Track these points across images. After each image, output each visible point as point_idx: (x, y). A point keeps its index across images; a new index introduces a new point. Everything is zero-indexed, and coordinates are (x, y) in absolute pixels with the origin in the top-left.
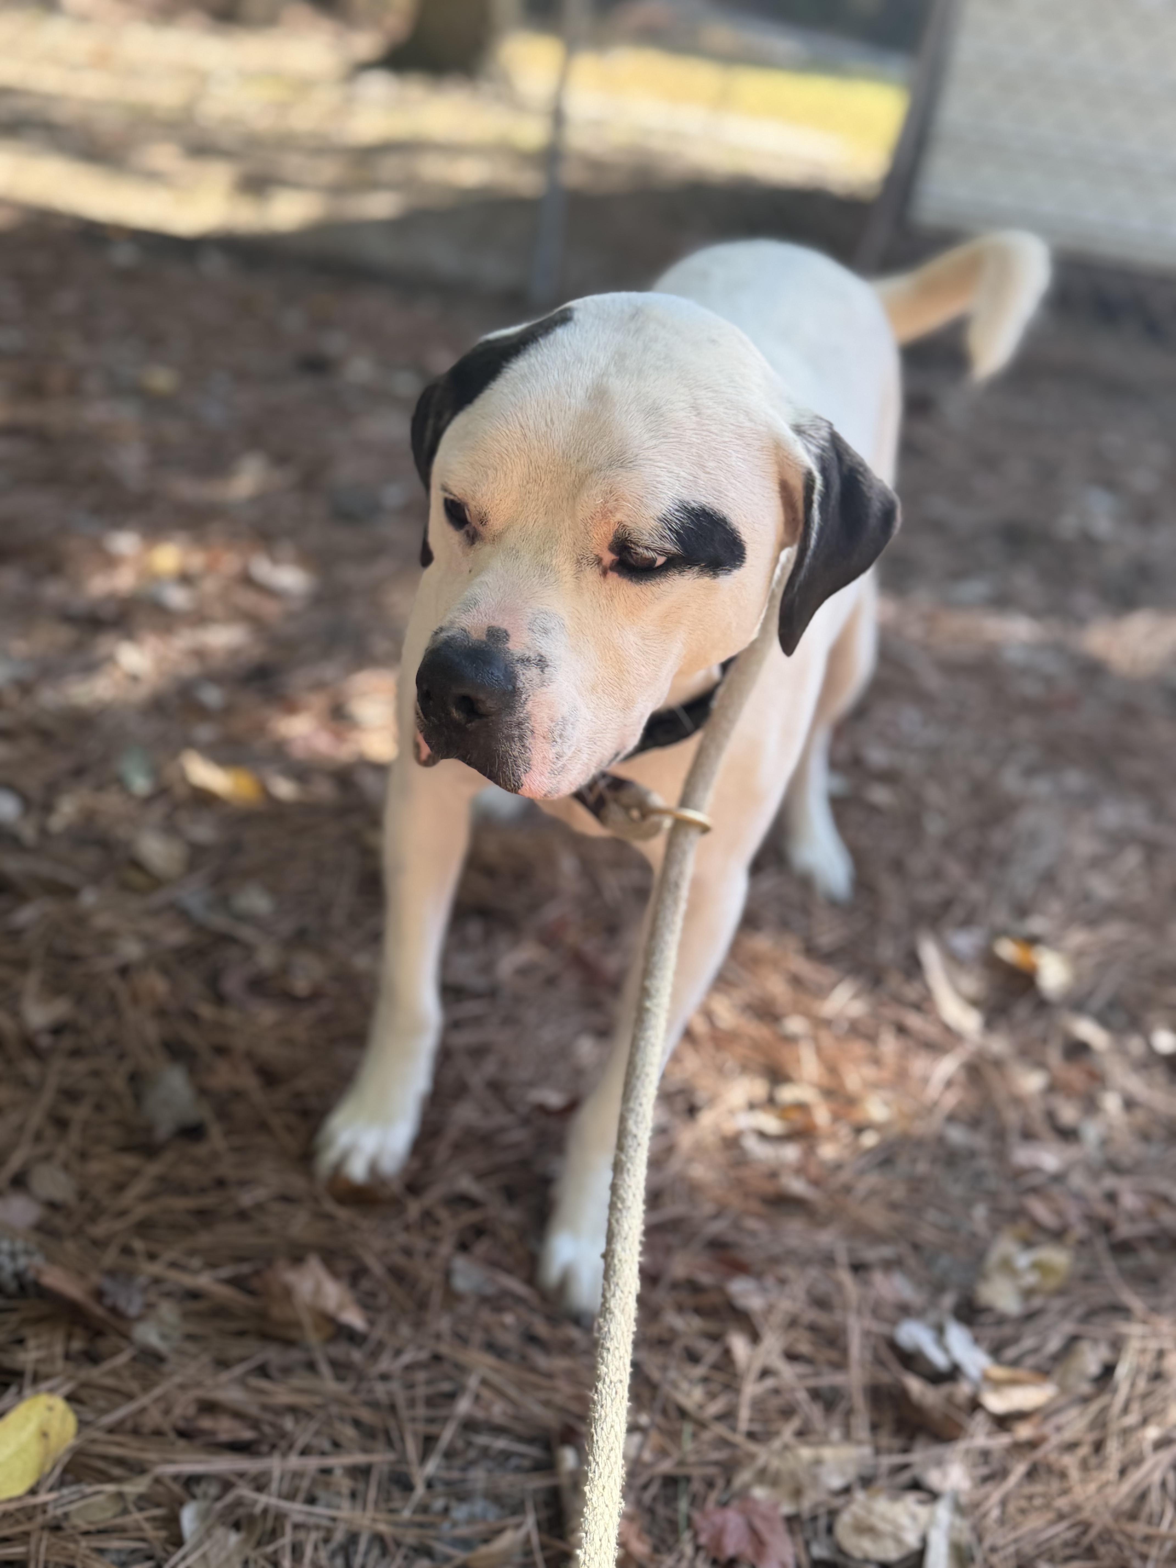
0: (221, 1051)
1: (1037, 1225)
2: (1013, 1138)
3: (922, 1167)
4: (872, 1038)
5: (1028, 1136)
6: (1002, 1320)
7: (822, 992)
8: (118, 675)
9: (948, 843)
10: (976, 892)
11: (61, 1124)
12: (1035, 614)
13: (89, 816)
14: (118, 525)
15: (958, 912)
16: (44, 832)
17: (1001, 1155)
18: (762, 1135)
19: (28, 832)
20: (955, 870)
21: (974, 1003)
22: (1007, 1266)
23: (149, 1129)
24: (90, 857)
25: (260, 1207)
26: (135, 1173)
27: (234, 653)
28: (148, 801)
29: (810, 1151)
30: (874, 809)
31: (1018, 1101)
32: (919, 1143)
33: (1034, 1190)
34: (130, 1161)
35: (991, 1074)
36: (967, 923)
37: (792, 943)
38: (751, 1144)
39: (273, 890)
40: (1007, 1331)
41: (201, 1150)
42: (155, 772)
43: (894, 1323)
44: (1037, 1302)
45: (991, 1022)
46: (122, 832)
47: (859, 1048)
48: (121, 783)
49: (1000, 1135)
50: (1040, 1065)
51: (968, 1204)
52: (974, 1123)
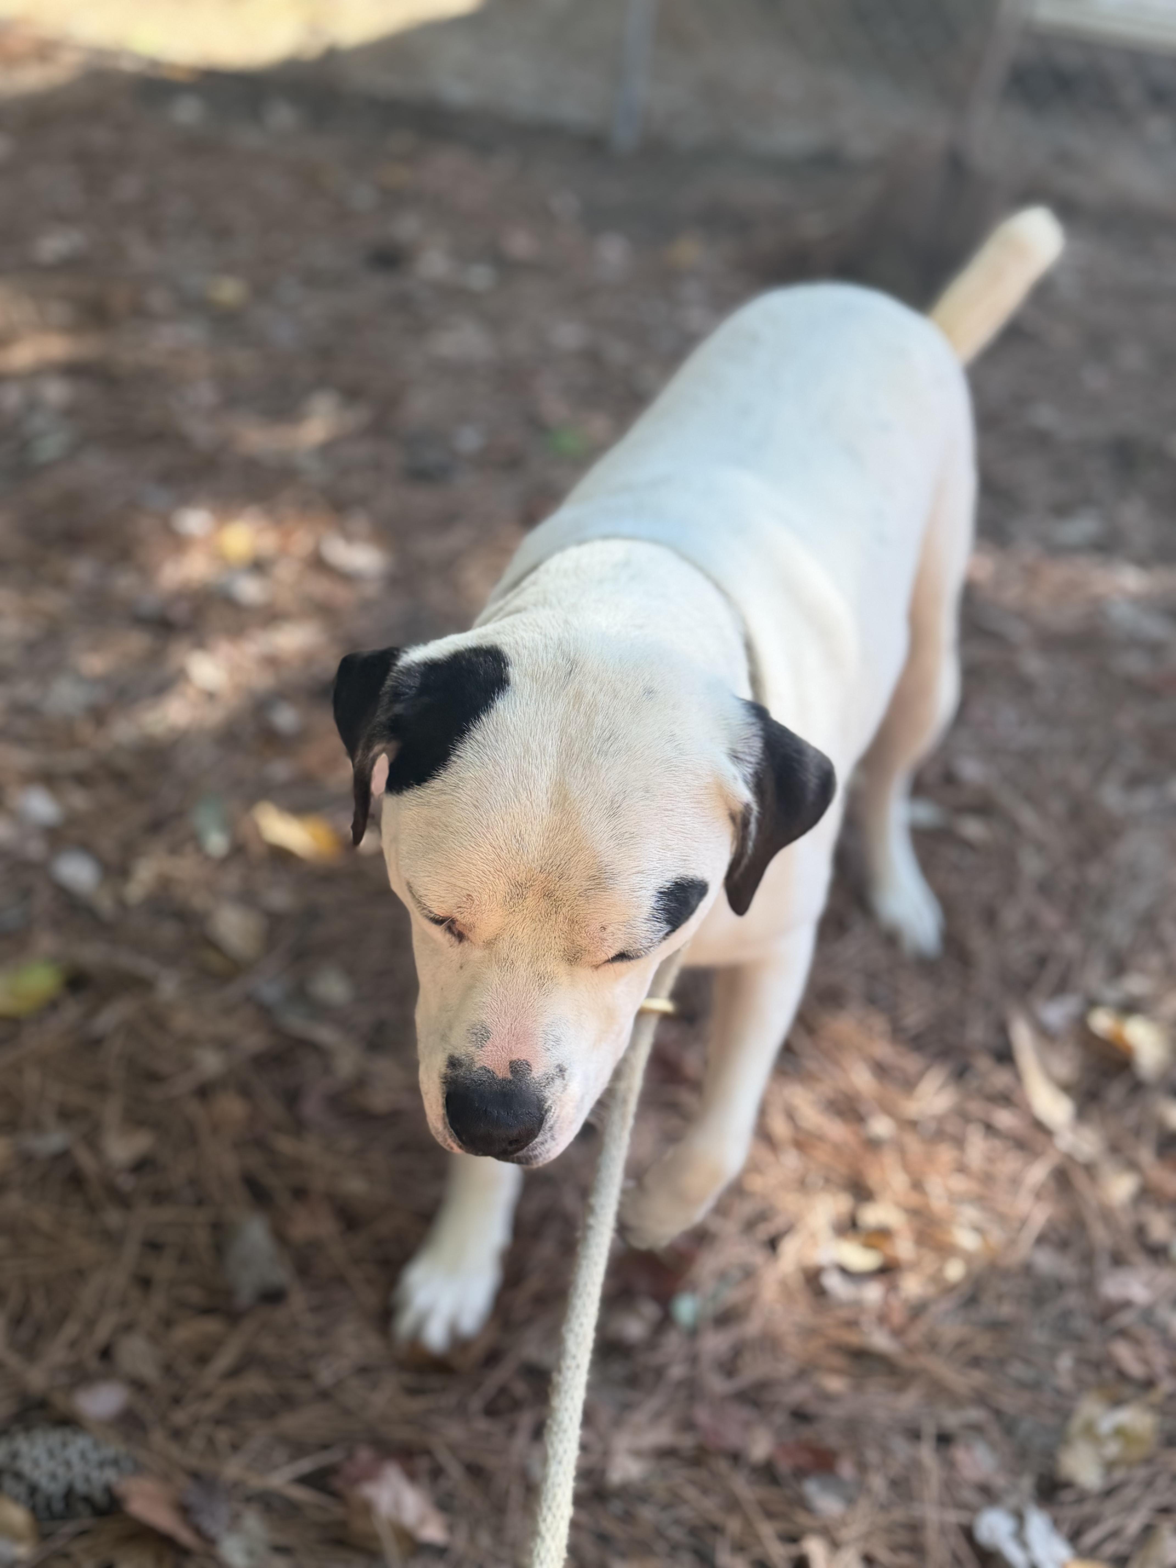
0: (300, 1193)
1: (1122, 1376)
2: (1103, 1263)
3: (1006, 1310)
4: (959, 1142)
5: (1118, 1260)
6: (1082, 1497)
7: (909, 1085)
8: (191, 692)
9: (1045, 888)
10: (1070, 944)
11: (145, 1283)
12: (1142, 562)
13: (165, 883)
14: (186, 500)
15: (1052, 974)
16: (121, 903)
17: (1088, 1285)
18: (844, 1271)
19: (105, 904)
20: (1051, 918)
21: (1066, 1088)
22: (1090, 1431)
23: (229, 1293)
24: (168, 931)
25: (339, 1384)
26: (217, 1343)
27: (309, 658)
28: (224, 862)
29: (892, 1288)
30: (967, 845)
31: (1107, 1215)
32: (1005, 1274)
33: (1123, 1333)
34: (212, 1326)
35: (1080, 1180)
36: (1061, 988)
37: (879, 1023)
38: (833, 1282)
39: (350, 972)
40: (1088, 1508)
41: (280, 1315)
42: (230, 825)
43: (974, 1510)
44: (1119, 1475)
45: (1082, 1115)
46: (199, 901)
47: (946, 1154)
48: (196, 840)
49: (1087, 1258)
50: (1132, 1166)
51: (1053, 1352)
52: (1063, 1245)
